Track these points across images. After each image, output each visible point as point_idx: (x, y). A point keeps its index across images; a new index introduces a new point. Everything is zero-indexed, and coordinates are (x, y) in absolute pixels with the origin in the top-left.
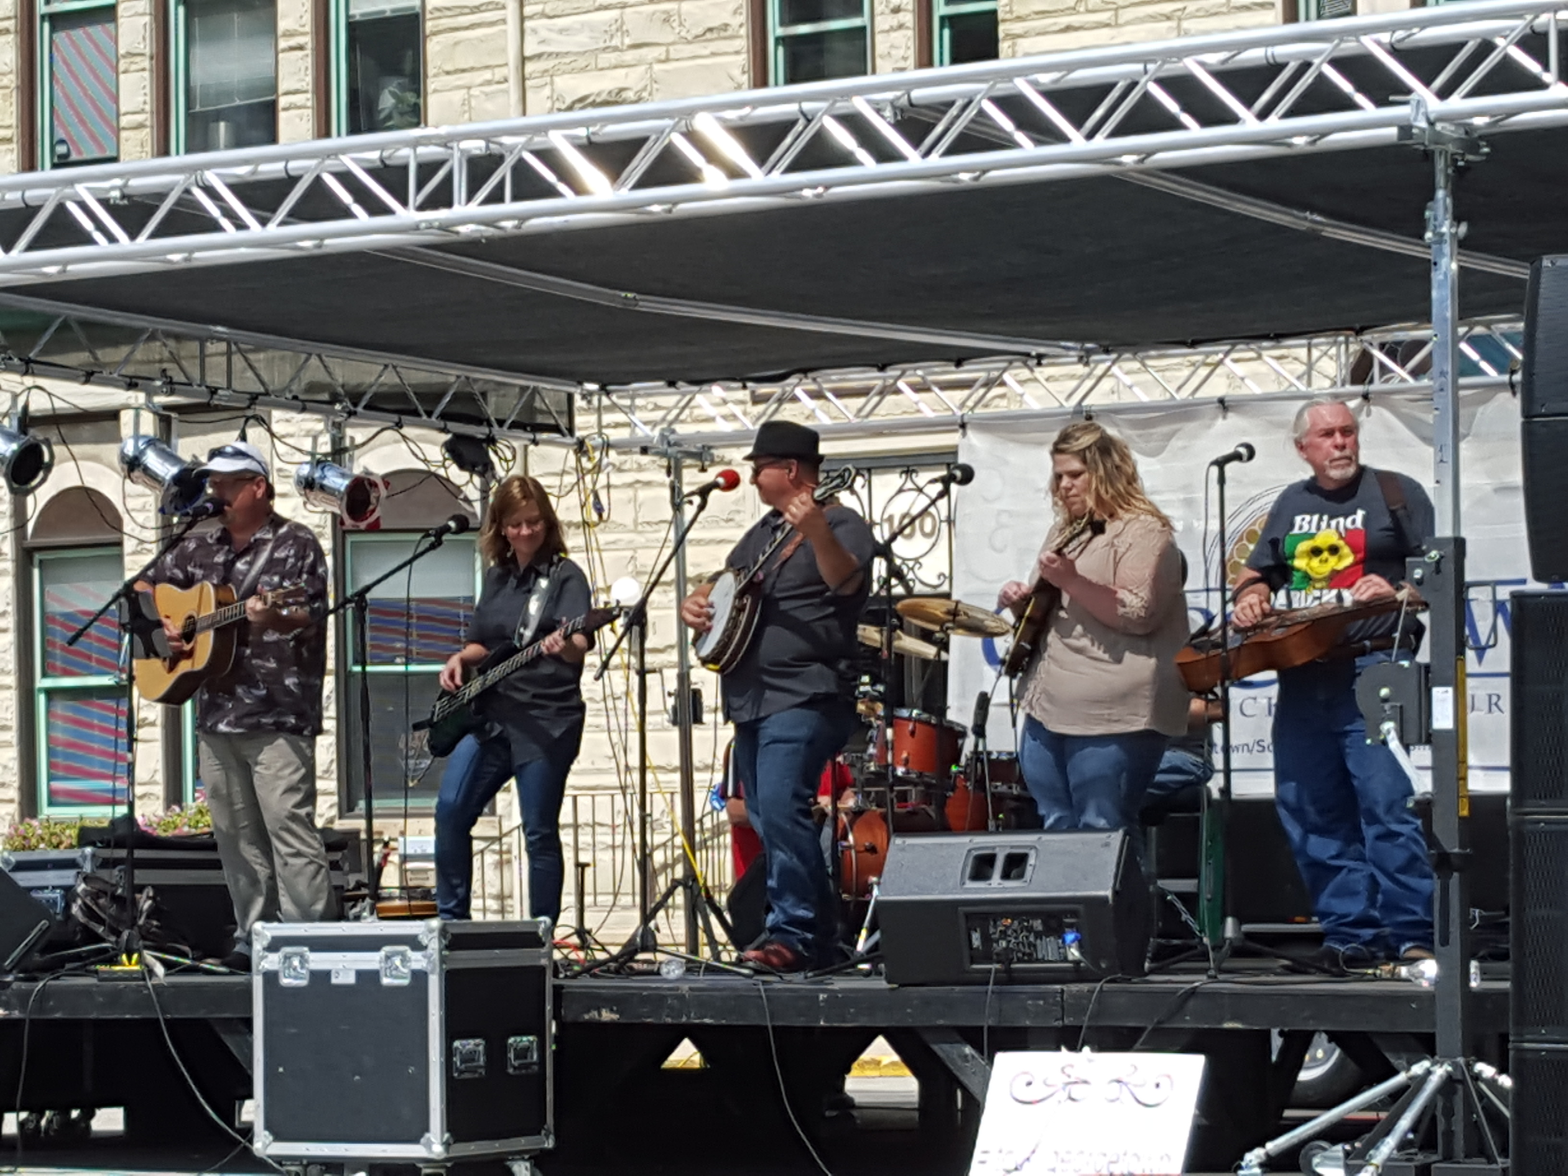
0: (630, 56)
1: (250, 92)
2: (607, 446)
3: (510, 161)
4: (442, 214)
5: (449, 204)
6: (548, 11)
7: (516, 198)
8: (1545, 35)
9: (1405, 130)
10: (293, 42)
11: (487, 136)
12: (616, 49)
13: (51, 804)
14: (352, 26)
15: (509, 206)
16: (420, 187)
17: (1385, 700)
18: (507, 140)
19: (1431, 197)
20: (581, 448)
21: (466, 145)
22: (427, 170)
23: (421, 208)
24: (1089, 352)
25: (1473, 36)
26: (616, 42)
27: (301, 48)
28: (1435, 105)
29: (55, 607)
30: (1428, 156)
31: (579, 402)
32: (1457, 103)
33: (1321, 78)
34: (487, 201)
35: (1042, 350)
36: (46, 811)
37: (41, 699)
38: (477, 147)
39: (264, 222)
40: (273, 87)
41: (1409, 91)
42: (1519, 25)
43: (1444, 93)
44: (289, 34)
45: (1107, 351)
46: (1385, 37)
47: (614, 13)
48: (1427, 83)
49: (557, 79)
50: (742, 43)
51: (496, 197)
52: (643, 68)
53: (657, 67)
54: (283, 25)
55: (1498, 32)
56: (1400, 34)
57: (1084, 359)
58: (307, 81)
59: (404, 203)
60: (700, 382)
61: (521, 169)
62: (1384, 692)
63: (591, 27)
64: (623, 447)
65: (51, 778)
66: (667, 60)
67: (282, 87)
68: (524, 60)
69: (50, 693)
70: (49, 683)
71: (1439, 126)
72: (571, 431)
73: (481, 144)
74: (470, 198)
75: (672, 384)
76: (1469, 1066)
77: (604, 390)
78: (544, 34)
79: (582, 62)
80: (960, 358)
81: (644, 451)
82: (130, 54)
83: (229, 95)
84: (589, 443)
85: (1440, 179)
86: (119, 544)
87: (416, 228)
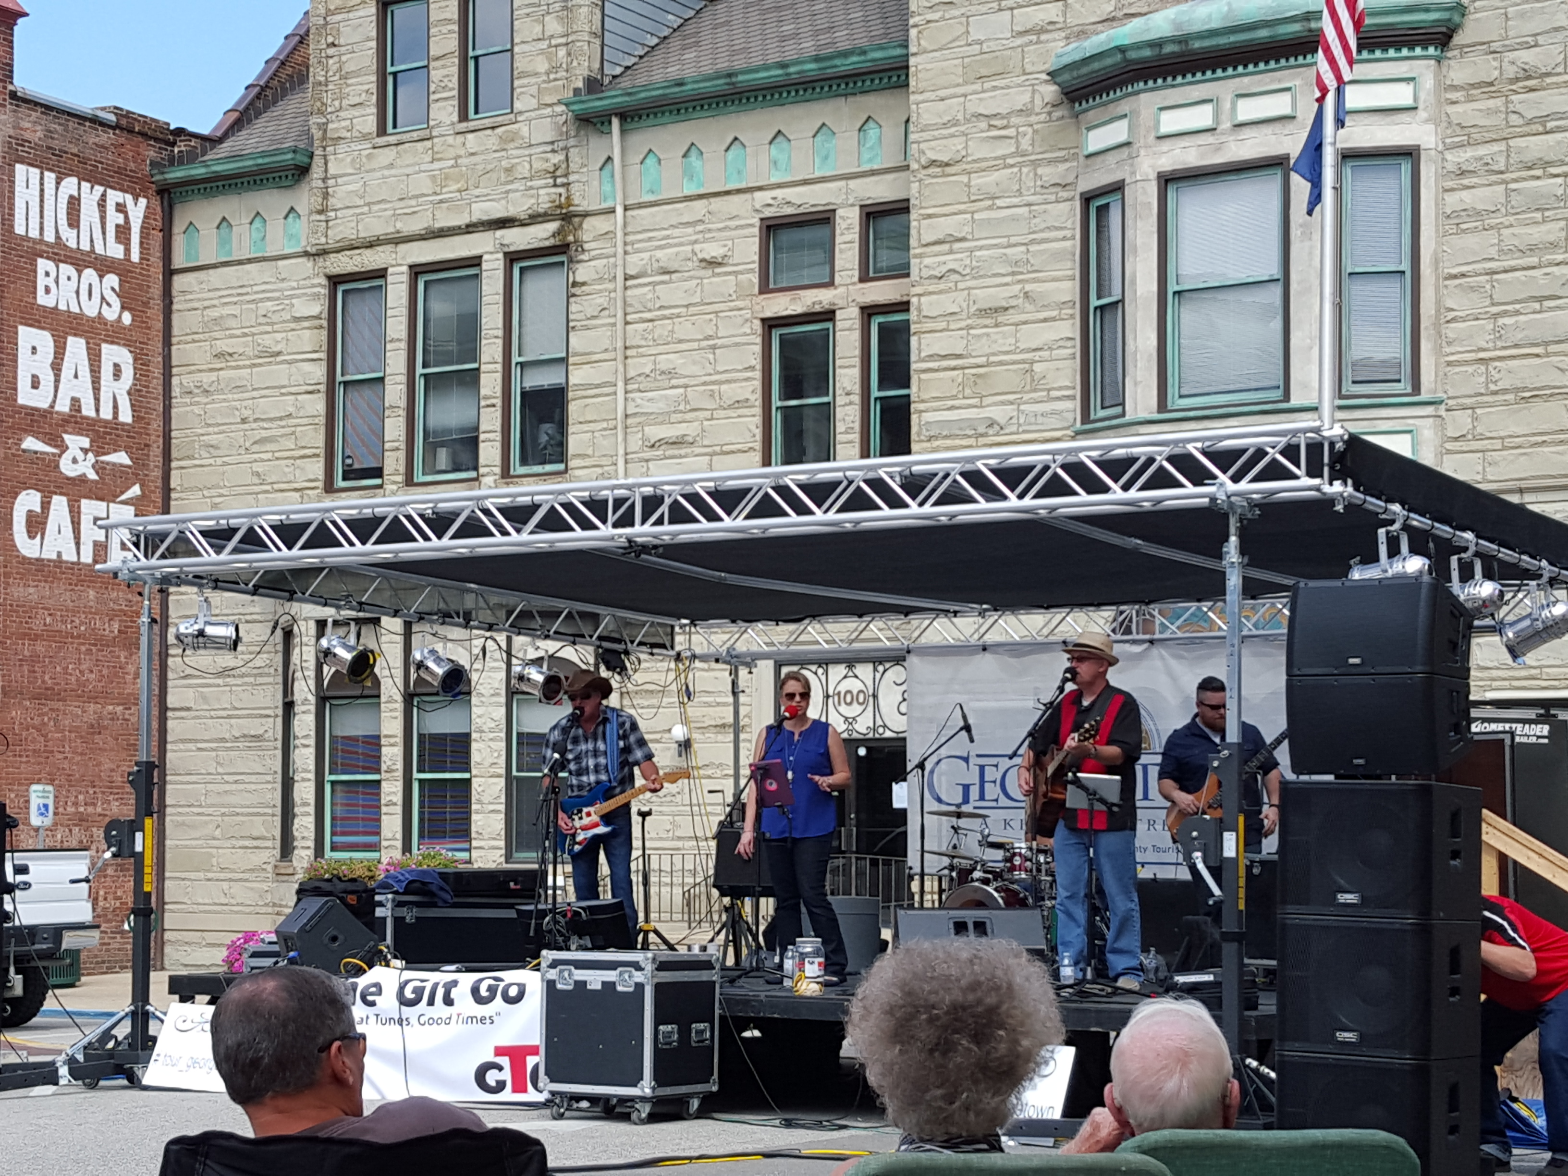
0: (689, 416)
1: (462, 430)
2: (694, 657)
3: (668, 501)
4: (628, 531)
5: (632, 525)
6: (642, 387)
7: (671, 522)
8: (1298, 446)
9: (1213, 499)
10: (489, 402)
11: (655, 486)
12: (681, 412)
13: (333, 849)
14: (524, 394)
15: (667, 528)
16: (614, 512)
17: (1195, 839)
18: (666, 488)
19: (1226, 539)
20: (678, 658)
21: (643, 489)
22: (619, 502)
23: (615, 525)
24: (986, 610)
25: (1252, 445)
26: (682, 407)
27: (494, 406)
28: (1231, 487)
29: (339, 733)
30: (1226, 516)
31: (677, 629)
32: (1244, 485)
33: (1161, 468)
34: (655, 524)
35: (957, 608)
36: (328, 853)
37: (328, 788)
38: (648, 491)
39: (518, 531)
40: (477, 429)
41: (1215, 477)
42: (1283, 441)
43: (1236, 479)
44: (486, 398)
45: (996, 610)
46: (1199, 445)
47: (682, 390)
48: (1224, 472)
49: (646, 429)
50: (758, 410)
51: (659, 522)
52: (696, 424)
53: (706, 423)
54: (483, 392)
55: (1267, 444)
56: (1207, 444)
57: (982, 614)
58: (497, 425)
59: (604, 521)
60: (750, 620)
61: (675, 506)
62: (1195, 834)
63: (666, 397)
64: (704, 658)
65: (333, 834)
66: (712, 419)
67: (482, 428)
68: (626, 416)
69: (333, 783)
70: (333, 778)
71: (1233, 499)
72: (672, 648)
73: (651, 489)
74: (643, 522)
75: (733, 621)
76: (1243, 1061)
77: (693, 623)
78: (639, 401)
79: (661, 419)
80: (907, 611)
81: (717, 661)
82: (392, 407)
83: (449, 431)
84: (683, 655)
85: (1232, 530)
86: (379, 696)
87: (612, 538)
